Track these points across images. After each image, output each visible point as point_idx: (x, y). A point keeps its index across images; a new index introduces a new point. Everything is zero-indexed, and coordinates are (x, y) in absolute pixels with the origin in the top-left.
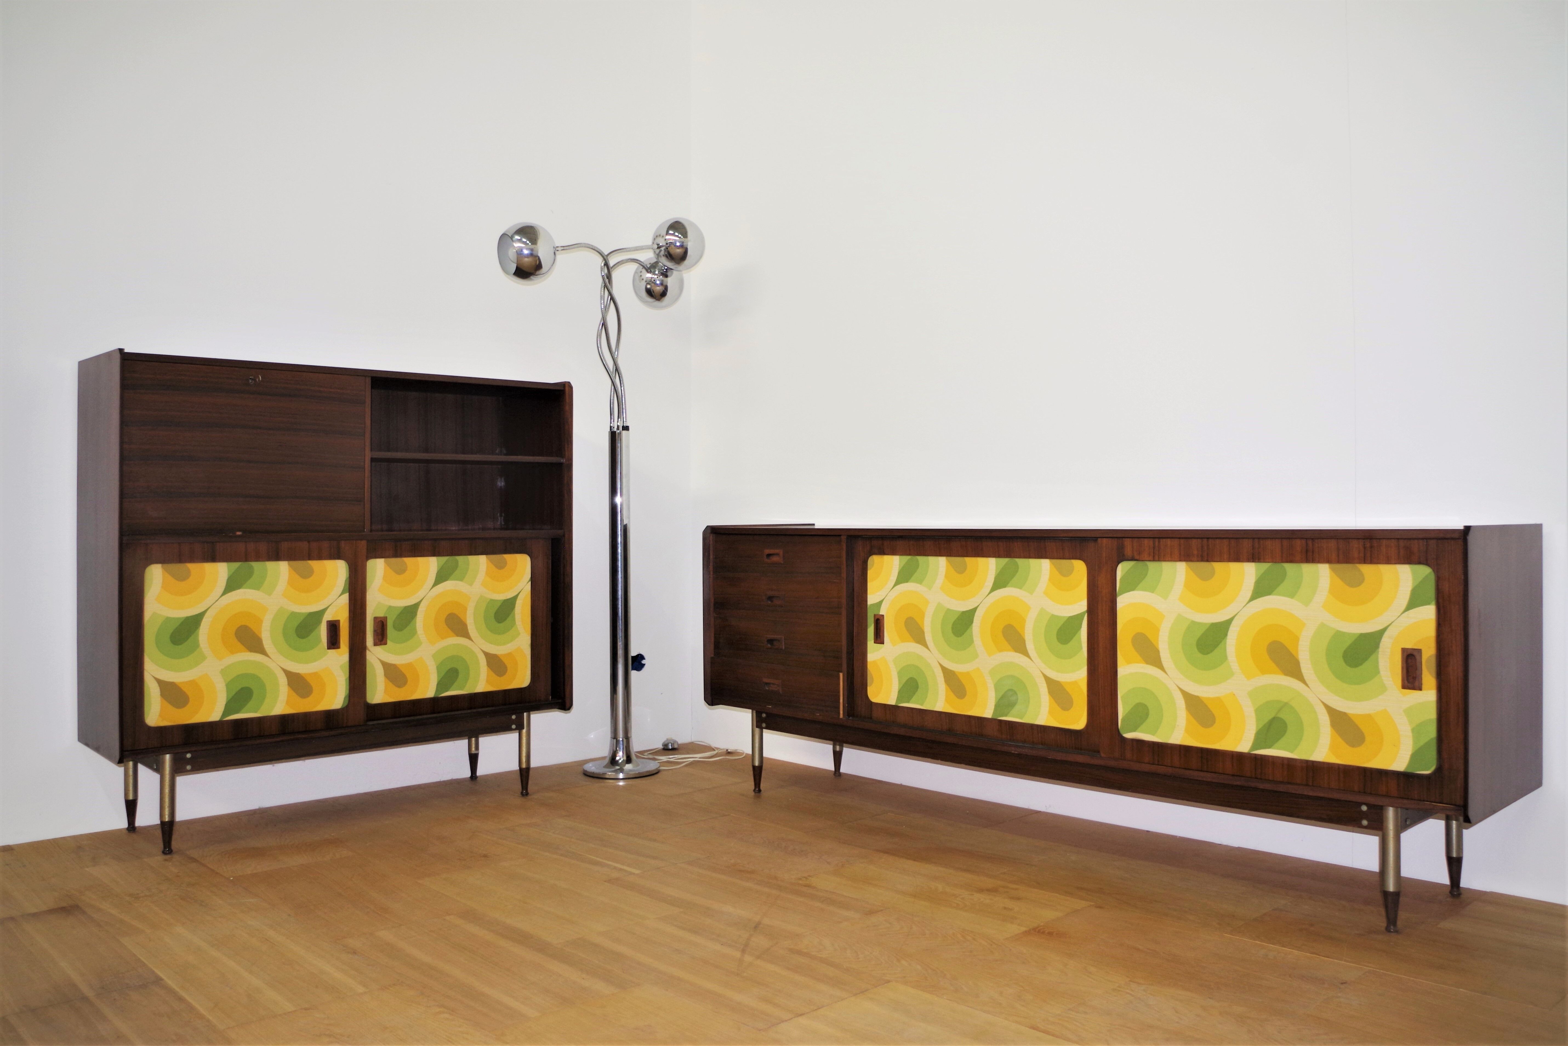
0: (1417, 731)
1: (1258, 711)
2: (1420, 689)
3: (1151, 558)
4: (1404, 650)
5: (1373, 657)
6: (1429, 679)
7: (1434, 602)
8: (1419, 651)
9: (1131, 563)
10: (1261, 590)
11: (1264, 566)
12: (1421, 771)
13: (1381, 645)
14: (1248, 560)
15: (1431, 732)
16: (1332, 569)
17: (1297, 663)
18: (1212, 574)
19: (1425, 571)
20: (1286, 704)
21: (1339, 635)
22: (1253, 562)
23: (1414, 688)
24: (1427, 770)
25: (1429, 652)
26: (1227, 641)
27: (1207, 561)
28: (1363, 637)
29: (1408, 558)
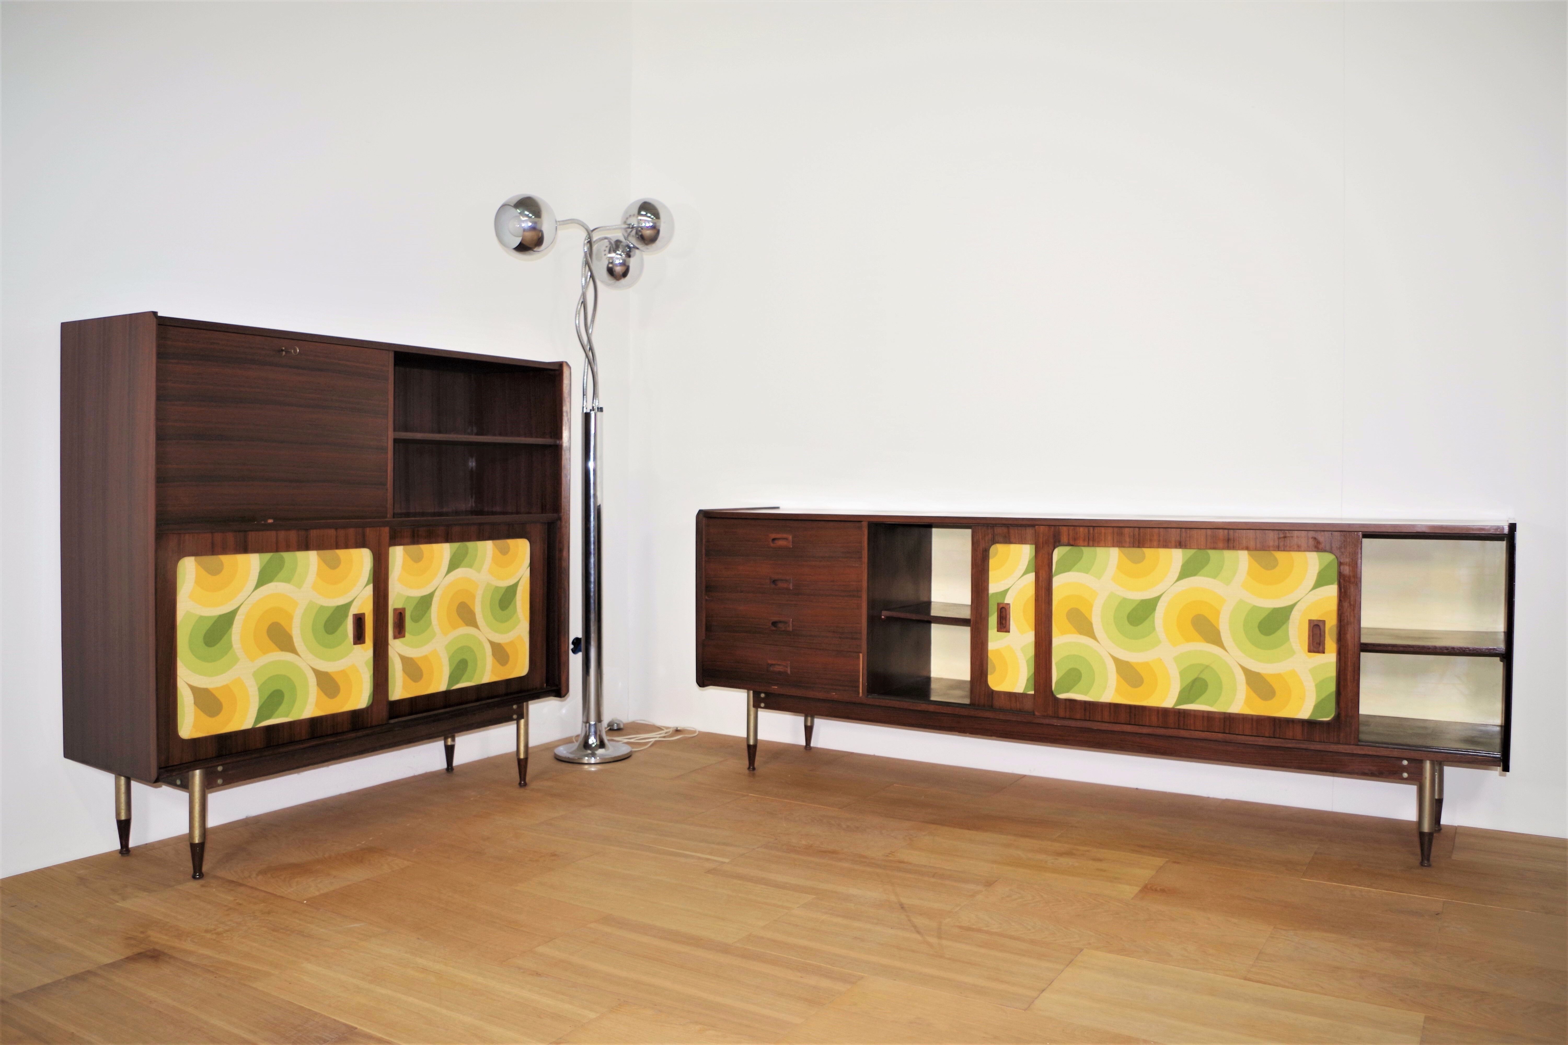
0: (1319, 686)
1: (1182, 674)
2: (1324, 653)
3: (1086, 543)
4: (1310, 621)
5: (1284, 627)
6: (1331, 645)
7: (1336, 583)
8: (1324, 622)
9: (1067, 548)
10: (1187, 572)
11: (1190, 552)
12: (1323, 718)
13: (1291, 617)
14: (1176, 547)
15: (1332, 687)
16: (1250, 555)
17: (1218, 633)
18: (1143, 558)
19: (1329, 557)
20: (1207, 667)
21: (1255, 609)
22: (1180, 548)
23: (1318, 652)
24: (1328, 717)
25: (1331, 623)
26: (1156, 614)
27: (1139, 547)
28: (1276, 611)
29: (1317, 547)
